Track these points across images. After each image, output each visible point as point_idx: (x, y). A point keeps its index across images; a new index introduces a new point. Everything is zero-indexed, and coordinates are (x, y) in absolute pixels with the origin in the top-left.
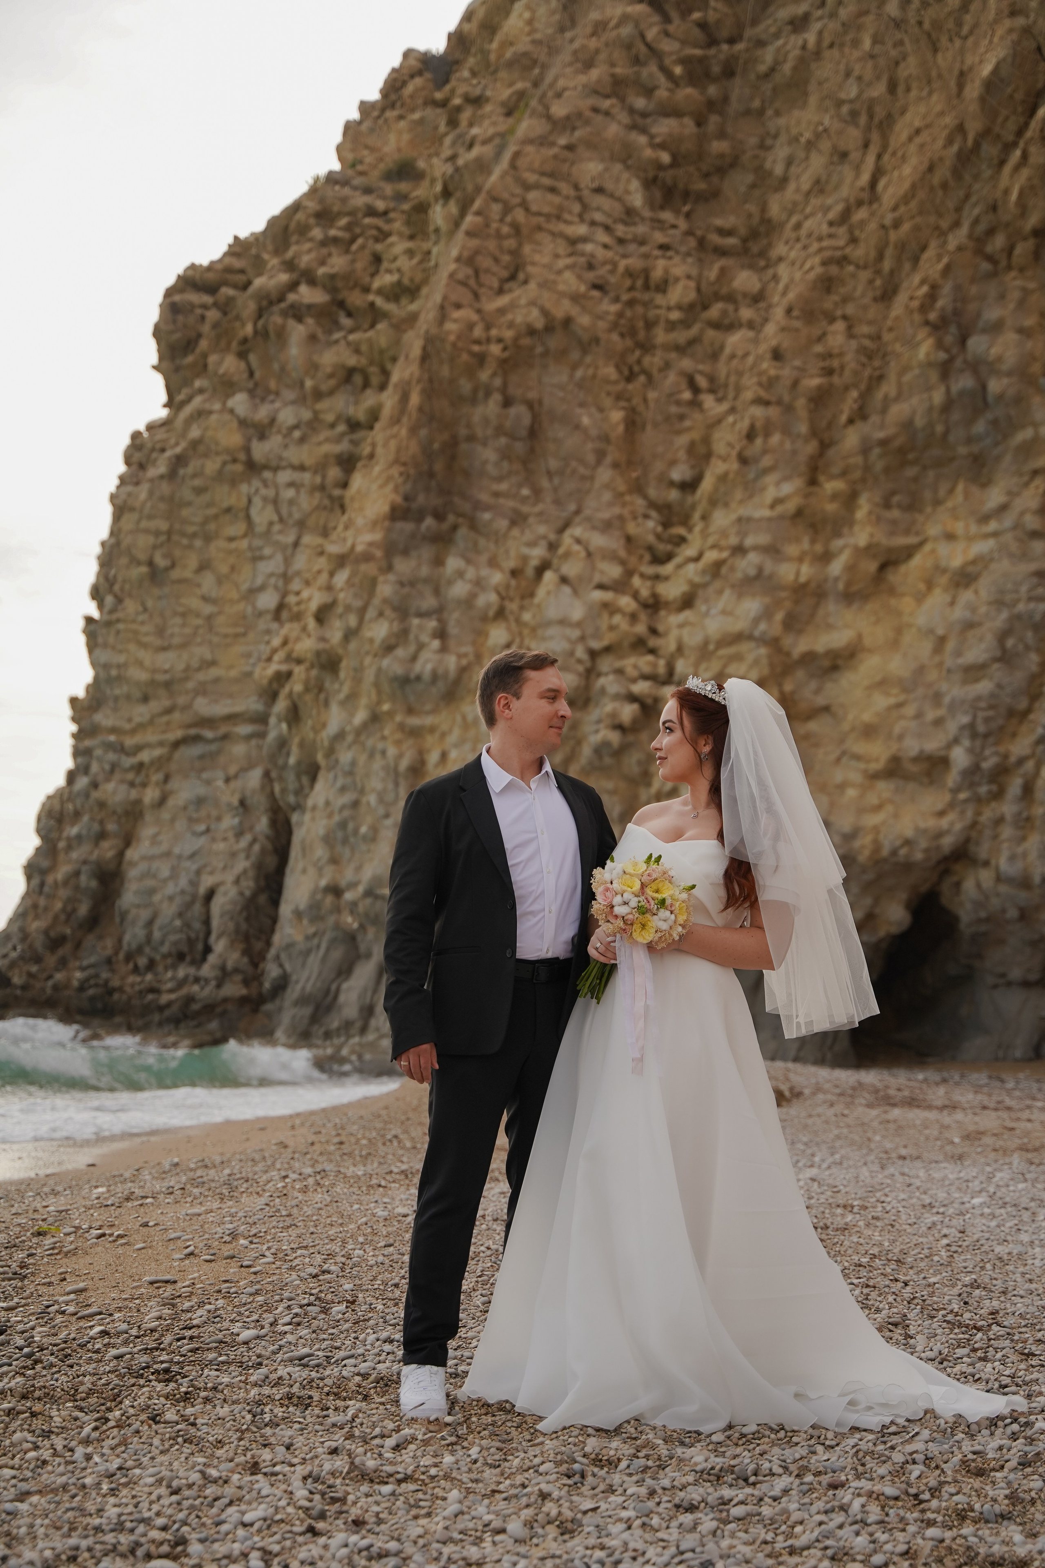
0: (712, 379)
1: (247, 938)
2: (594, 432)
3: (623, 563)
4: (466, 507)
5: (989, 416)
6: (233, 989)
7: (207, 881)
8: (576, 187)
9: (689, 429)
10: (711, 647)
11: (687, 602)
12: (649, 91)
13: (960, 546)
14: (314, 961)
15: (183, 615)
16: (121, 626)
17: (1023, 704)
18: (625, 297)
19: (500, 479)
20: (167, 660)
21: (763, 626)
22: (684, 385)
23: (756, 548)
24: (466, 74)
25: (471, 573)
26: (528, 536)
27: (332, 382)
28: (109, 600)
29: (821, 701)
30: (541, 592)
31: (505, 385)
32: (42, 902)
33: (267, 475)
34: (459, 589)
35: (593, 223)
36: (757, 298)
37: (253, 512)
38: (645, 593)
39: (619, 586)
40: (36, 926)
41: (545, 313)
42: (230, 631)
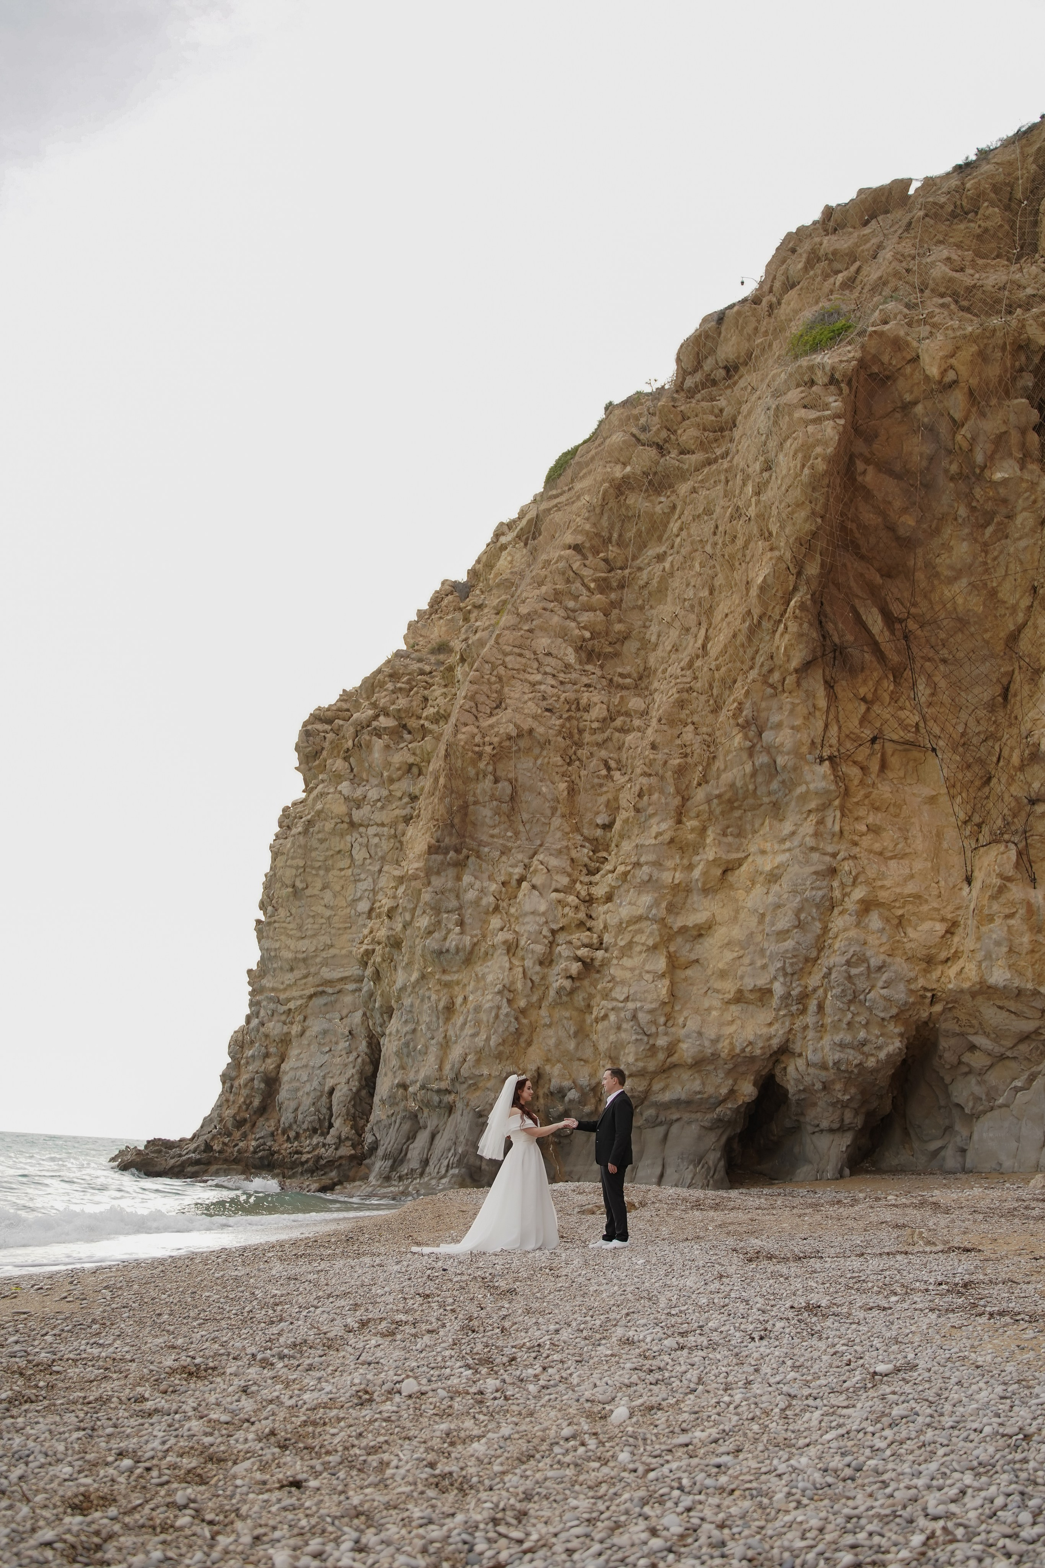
0: (619, 761)
1: (354, 1118)
2: (549, 797)
3: (569, 875)
4: (474, 844)
5: (779, 778)
6: (346, 1150)
7: (330, 1082)
8: (535, 653)
9: (606, 792)
10: (624, 925)
11: (609, 898)
12: (576, 598)
13: (769, 857)
14: (392, 1131)
15: (313, 917)
16: (276, 925)
17: (814, 954)
18: (565, 716)
19: (494, 827)
20: (303, 945)
21: (654, 911)
22: (602, 766)
23: (647, 863)
24: (478, 592)
25: (478, 884)
26: (512, 861)
27: (400, 772)
28: (270, 908)
29: (693, 957)
30: (520, 895)
31: (495, 770)
32: (232, 1098)
33: (362, 829)
34: (471, 895)
35: (546, 673)
36: (644, 713)
37: (354, 852)
38: (583, 893)
39: (567, 890)
40: (228, 1113)
41: (517, 726)
42: (341, 926)
